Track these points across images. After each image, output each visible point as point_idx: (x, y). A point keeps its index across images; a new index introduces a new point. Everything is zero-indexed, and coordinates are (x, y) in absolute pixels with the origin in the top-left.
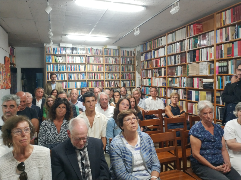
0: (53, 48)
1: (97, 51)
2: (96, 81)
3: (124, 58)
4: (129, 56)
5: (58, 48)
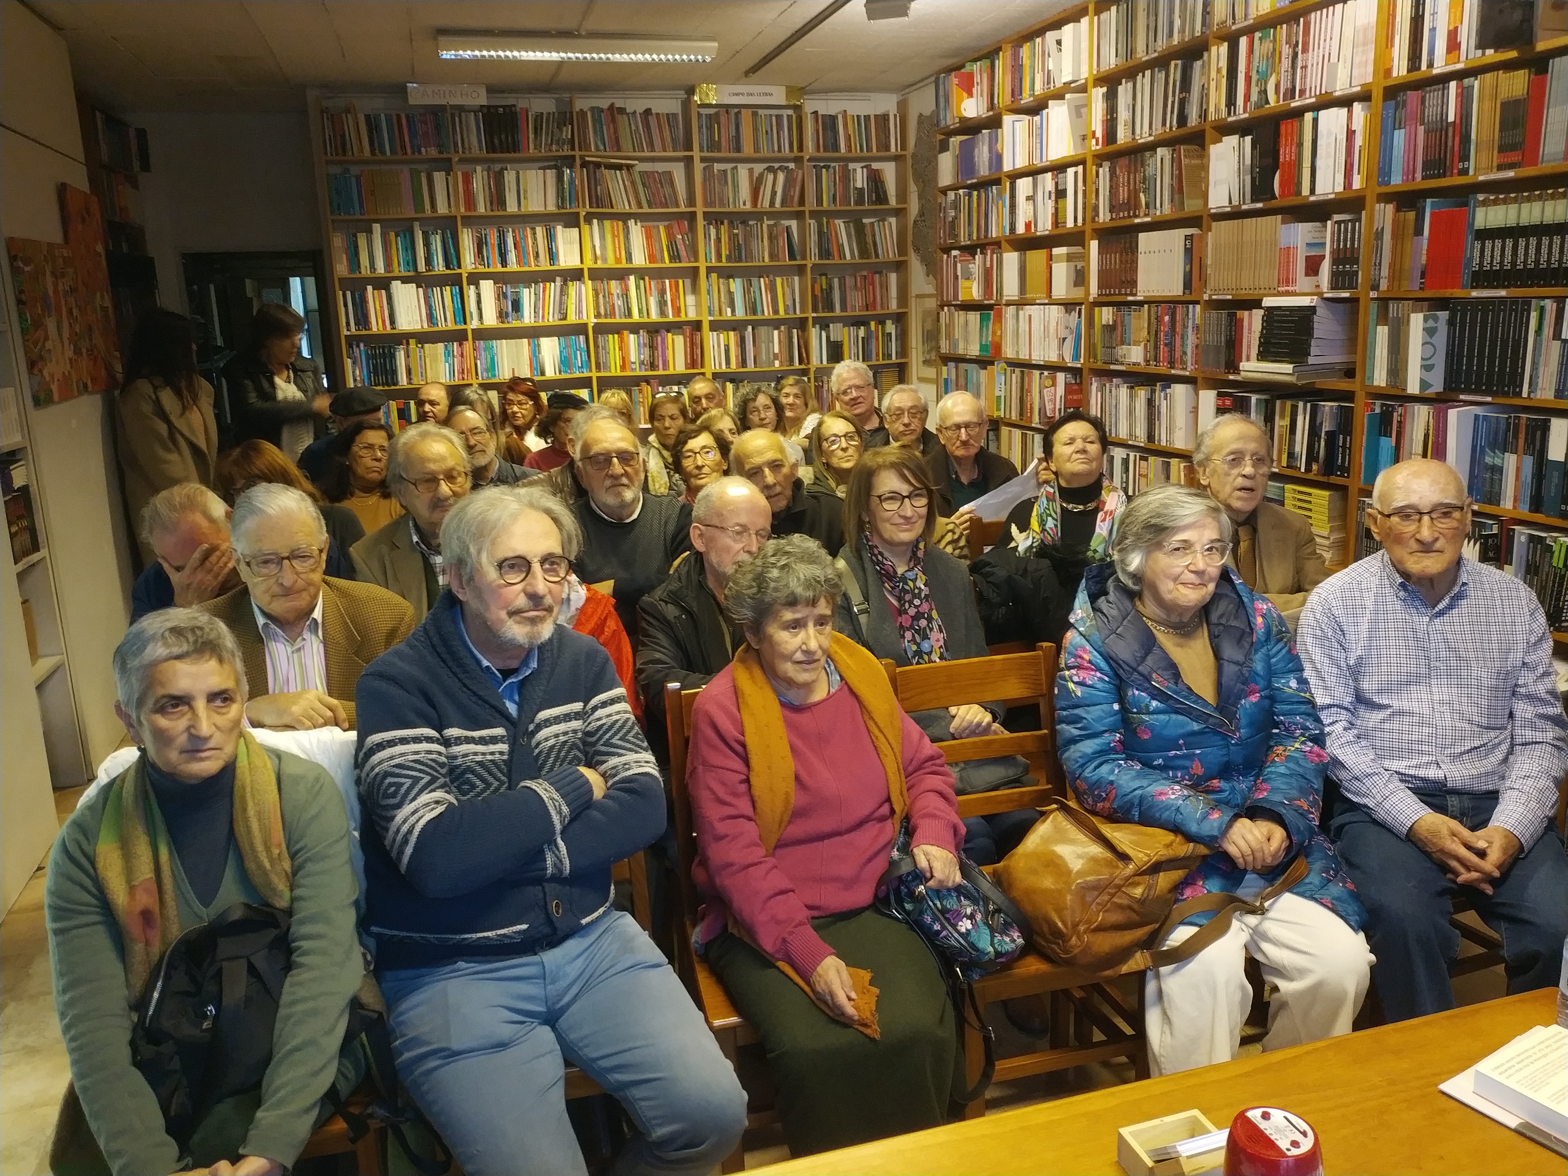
0: (367, 116)
1: (647, 126)
2: (654, 330)
3: (831, 170)
4: (869, 149)
5: (398, 116)
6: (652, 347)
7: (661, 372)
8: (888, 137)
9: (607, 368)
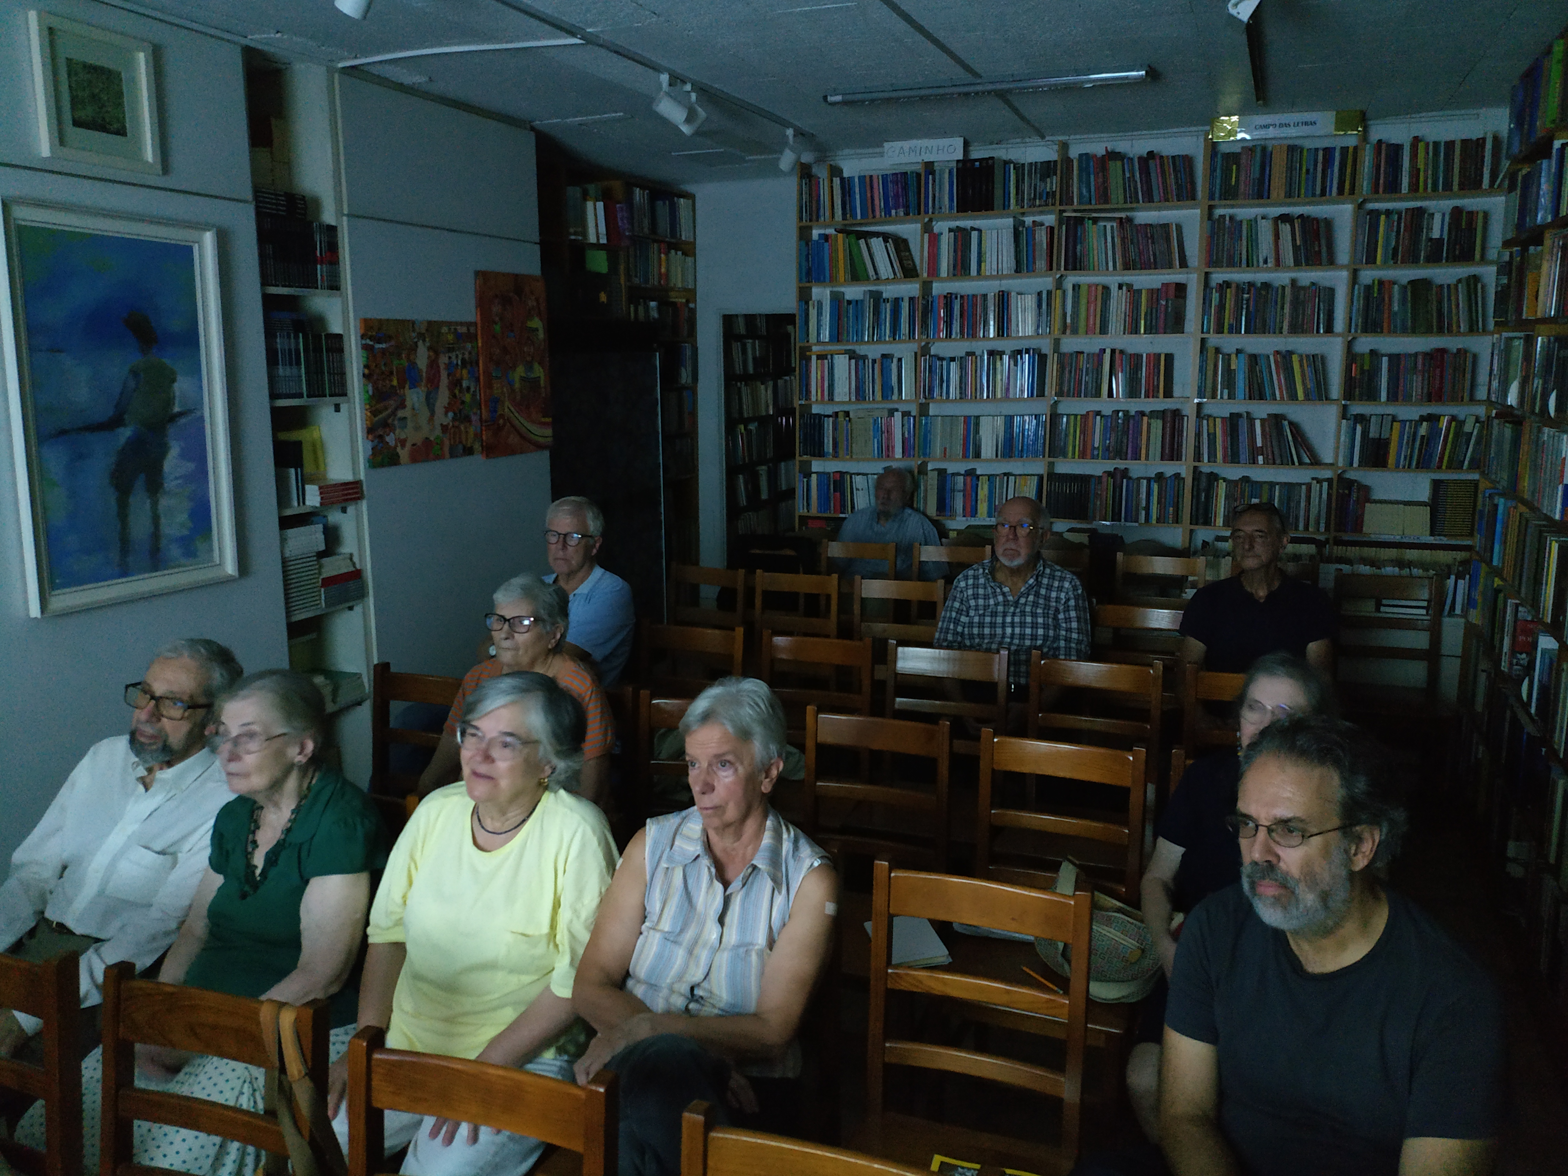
1: (1146, 171)
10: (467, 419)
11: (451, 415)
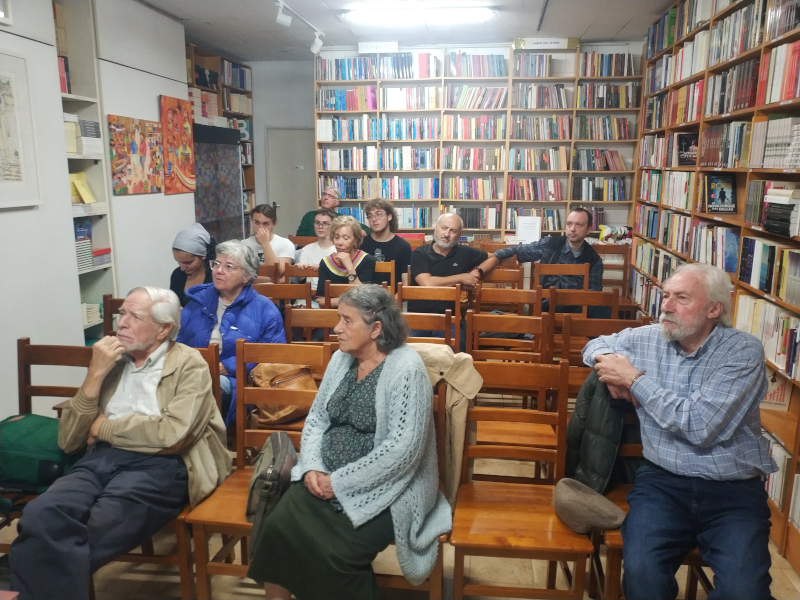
0: (337, 61)
2: (470, 177)
3: (584, 87)
4: (609, 74)
5: (355, 60)
6: (469, 186)
7: (474, 200)
8: (623, 67)
9: (448, 197)
10: (158, 173)
11: (151, 170)
